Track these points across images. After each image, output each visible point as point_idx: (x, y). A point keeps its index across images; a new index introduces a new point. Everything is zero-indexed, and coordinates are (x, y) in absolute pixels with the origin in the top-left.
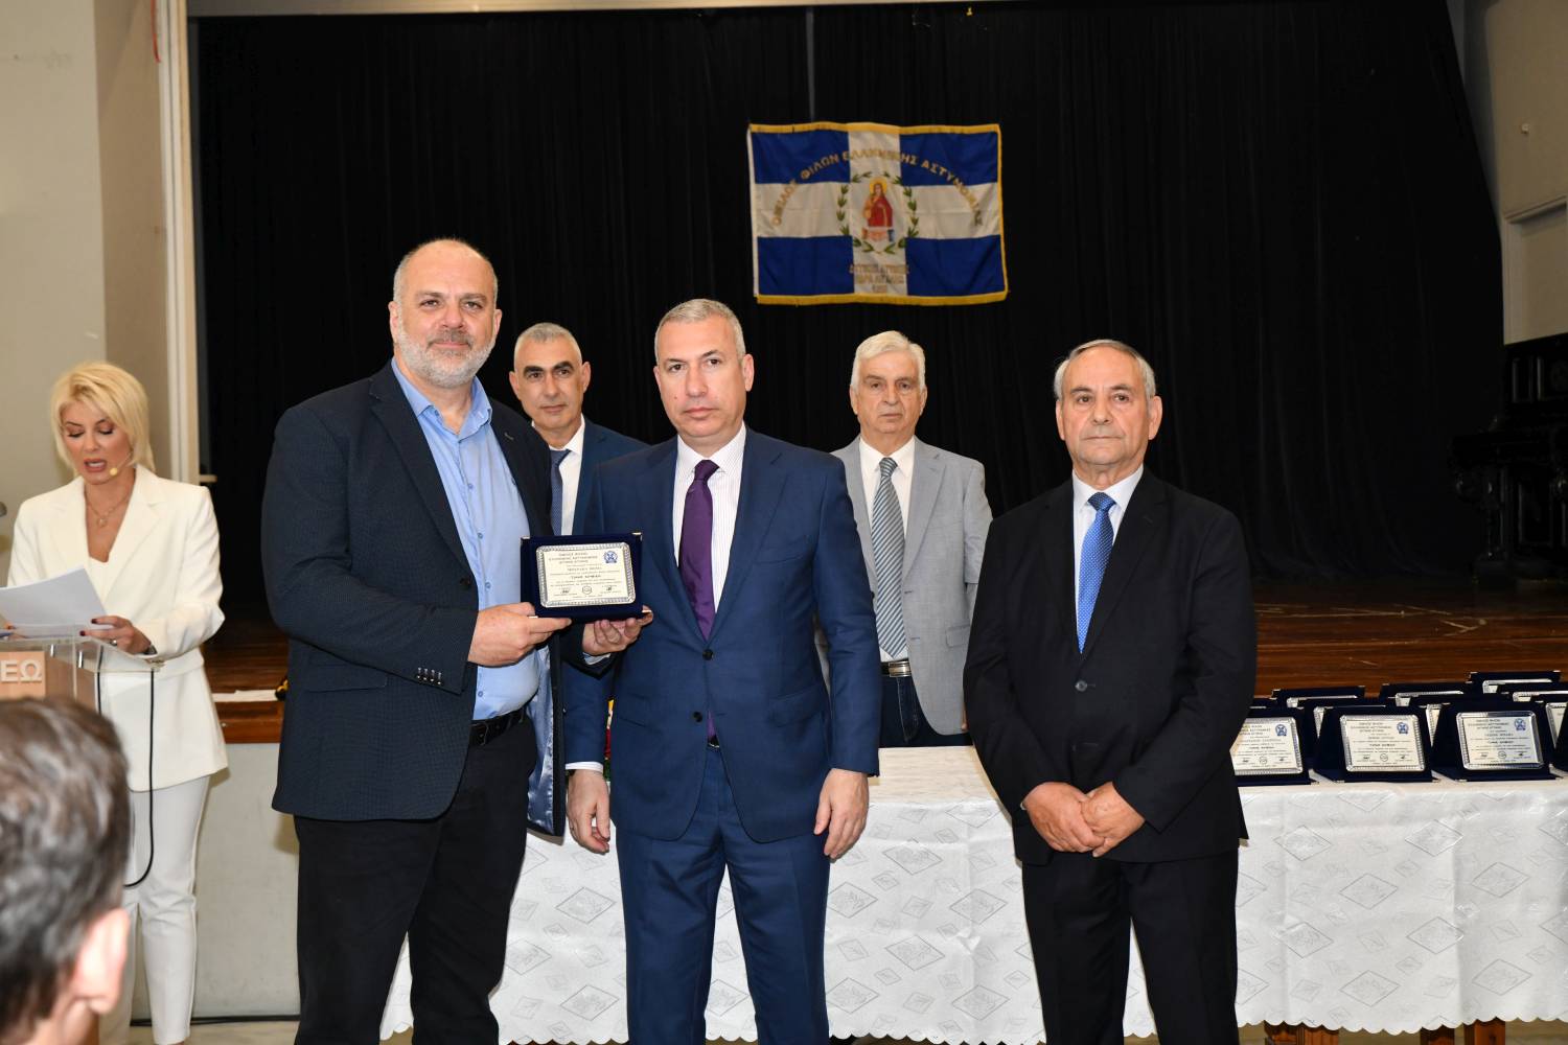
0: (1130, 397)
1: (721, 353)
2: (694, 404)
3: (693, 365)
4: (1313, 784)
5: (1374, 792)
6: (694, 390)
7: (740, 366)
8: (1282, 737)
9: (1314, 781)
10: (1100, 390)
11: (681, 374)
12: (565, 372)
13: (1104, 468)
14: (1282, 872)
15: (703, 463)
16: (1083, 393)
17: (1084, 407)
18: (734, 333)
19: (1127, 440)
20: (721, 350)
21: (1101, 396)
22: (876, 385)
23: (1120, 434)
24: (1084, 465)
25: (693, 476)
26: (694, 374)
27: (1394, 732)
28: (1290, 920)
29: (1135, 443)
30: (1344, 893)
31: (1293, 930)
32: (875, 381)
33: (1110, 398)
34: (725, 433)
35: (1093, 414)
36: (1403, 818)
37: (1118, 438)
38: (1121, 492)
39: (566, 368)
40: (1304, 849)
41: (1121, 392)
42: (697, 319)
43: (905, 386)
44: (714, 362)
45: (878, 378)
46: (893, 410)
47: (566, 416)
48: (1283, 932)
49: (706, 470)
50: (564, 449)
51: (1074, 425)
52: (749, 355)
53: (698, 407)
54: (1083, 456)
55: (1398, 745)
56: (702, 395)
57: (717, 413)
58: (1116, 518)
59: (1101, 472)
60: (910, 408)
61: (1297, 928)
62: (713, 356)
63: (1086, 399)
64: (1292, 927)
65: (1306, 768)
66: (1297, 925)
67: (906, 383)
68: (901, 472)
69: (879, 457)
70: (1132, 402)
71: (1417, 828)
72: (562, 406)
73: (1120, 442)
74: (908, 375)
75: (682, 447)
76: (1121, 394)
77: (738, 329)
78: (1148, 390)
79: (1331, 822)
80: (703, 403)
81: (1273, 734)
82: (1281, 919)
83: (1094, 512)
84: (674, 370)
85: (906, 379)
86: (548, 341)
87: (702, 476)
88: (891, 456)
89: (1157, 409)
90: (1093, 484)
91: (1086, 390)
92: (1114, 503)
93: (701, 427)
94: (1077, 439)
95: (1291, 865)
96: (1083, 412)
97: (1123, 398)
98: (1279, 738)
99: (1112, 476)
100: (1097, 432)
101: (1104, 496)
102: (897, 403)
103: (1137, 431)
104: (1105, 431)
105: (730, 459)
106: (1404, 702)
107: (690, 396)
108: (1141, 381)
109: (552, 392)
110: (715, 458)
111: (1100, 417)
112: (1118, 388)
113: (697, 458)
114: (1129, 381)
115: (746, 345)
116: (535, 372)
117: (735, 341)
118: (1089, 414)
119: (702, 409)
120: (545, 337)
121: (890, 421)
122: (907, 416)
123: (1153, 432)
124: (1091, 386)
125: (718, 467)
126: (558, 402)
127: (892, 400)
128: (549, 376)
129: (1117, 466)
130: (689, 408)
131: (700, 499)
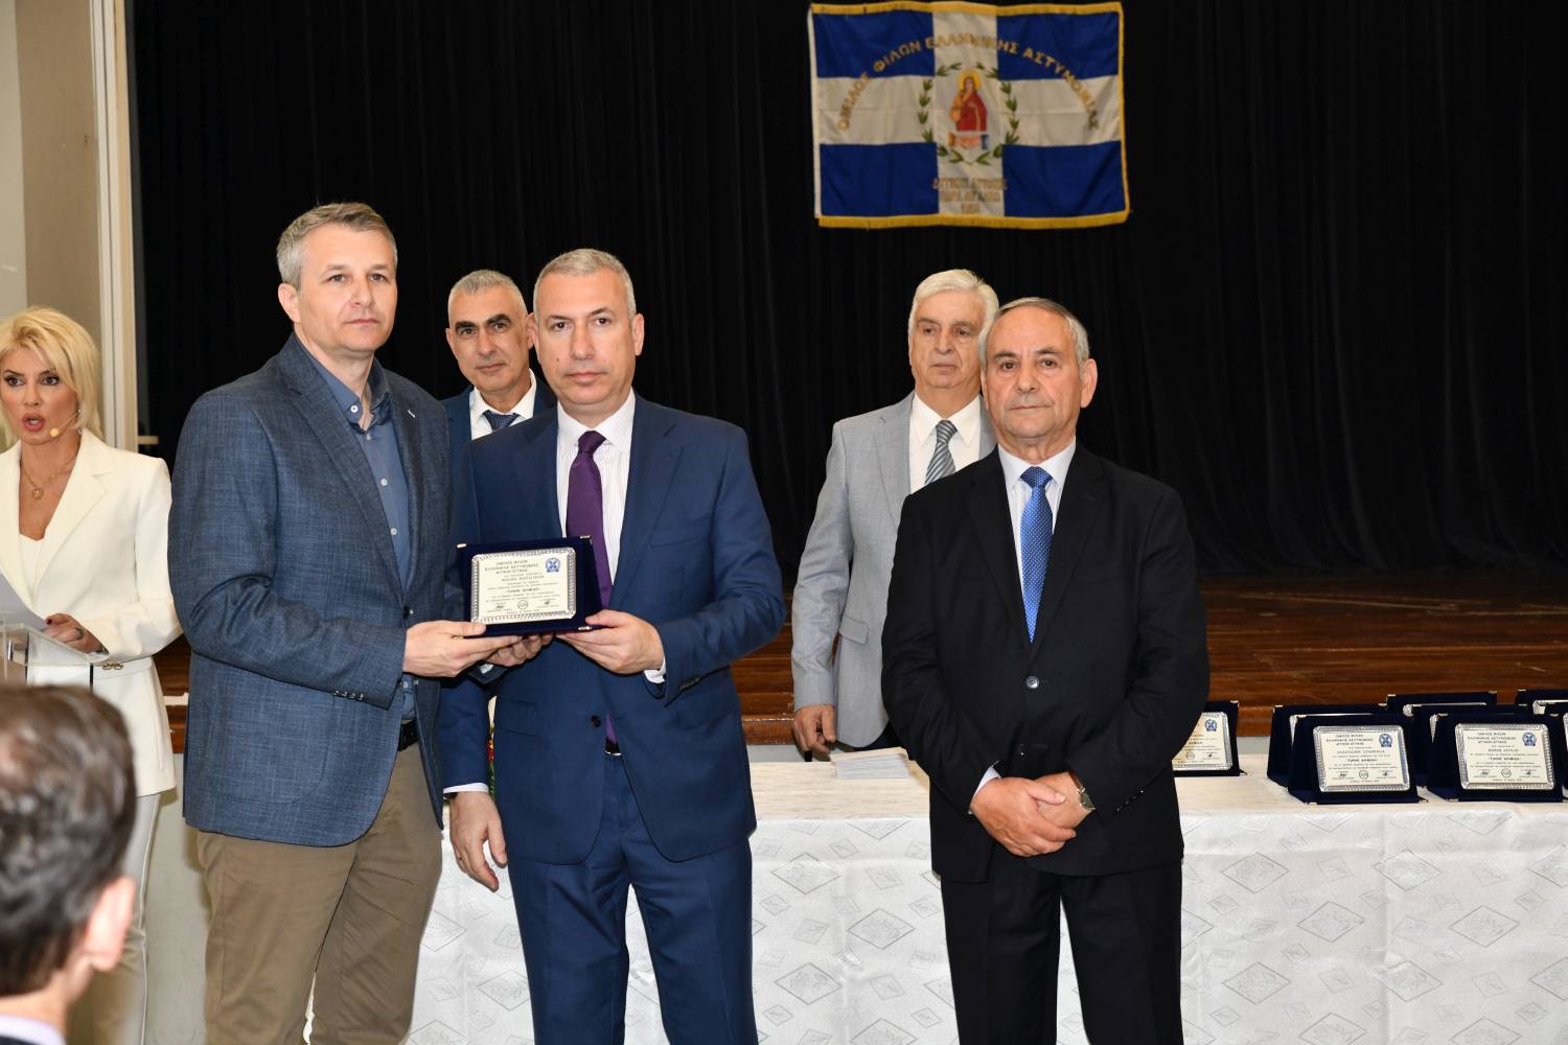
0: (1058, 361)
1: (612, 312)
2: (580, 368)
3: (580, 323)
4: (1421, 804)
5: (1491, 812)
6: (581, 352)
7: (630, 327)
8: (1386, 749)
9: (1422, 799)
10: (1025, 354)
11: (565, 334)
12: (501, 326)
13: (1032, 441)
14: (1383, 903)
15: (588, 435)
16: (1007, 359)
17: (1008, 374)
18: (626, 289)
19: (1056, 409)
20: (611, 308)
21: (1027, 362)
22: (928, 331)
23: (1047, 402)
24: (1011, 439)
25: (577, 449)
26: (580, 333)
27: (1519, 743)
28: (1391, 958)
29: (1066, 412)
30: (1455, 927)
31: (1395, 971)
32: (929, 326)
33: (1036, 364)
34: (612, 401)
35: (1017, 383)
36: (1527, 842)
37: (1047, 406)
38: (1057, 466)
39: (503, 321)
40: (1408, 877)
41: (1047, 356)
42: (586, 272)
43: (962, 333)
44: (603, 321)
45: (932, 322)
46: (947, 359)
47: (506, 375)
48: (1383, 972)
49: (591, 442)
50: (511, 413)
51: (998, 395)
52: (640, 315)
53: (583, 371)
54: (1009, 428)
55: (1523, 759)
56: (590, 357)
57: (605, 378)
58: (1054, 496)
59: (1030, 446)
60: (968, 360)
61: (1401, 968)
62: (602, 315)
63: (1009, 366)
64: (1395, 966)
65: (1414, 783)
66: (1400, 964)
67: (964, 329)
68: (962, 439)
69: (936, 419)
70: (1060, 367)
71: (1544, 854)
72: (501, 365)
73: (1049, 410)
74: (968, 320)
75: (563, 416)
76: (1048, 359)
77: (629, 284)
78: (1079, 354)
79: (1441, 846)
80: (589, 367)
81: (1376, 745)
82: (1382, 957)
83: (1029, 490)
84: (557, 328)
85: (964, 324)
86: (481, 290)
87: (587, 449)
88: (949, 419)
89: (1091, 373)
90: (1024, 457)
91: (1010, 355)
92: (1050, 478)
93: (586, 394)
94: (1002, 408)
95: (1393, 894)
96: (1008, 379)
97: (1050, 363)
98: (1382, 749)
99: (1042, 452)
100: (1023, 401)
101: (1039, 470)
102: (949, 351)
103: (1067, 400)
104: (1032, 400)
105: (618, 429)
106: (1539, 709)
107: (574, 357)
108: (1071, 342)
109: (486, 350)
110: (602, 429)
111: (1025, 385)
112: (1044, 352)
113: (582, 429)
114: (1056, 343)
115: (637, 302)
116: (467, 327)
117: (625, 298)
118: (1013, 382)
119: (588, 373)
120: (476, 286)
121: (943, 373)
122: (964, 369)
123: (1086, 400)
124: (1015, 351)
125: (604, 439)
126: (495, 360)
127: (943, 347)
128: (482, 331)
129: (1047, 439)
130: (574, 372)
131: (587, 476)
